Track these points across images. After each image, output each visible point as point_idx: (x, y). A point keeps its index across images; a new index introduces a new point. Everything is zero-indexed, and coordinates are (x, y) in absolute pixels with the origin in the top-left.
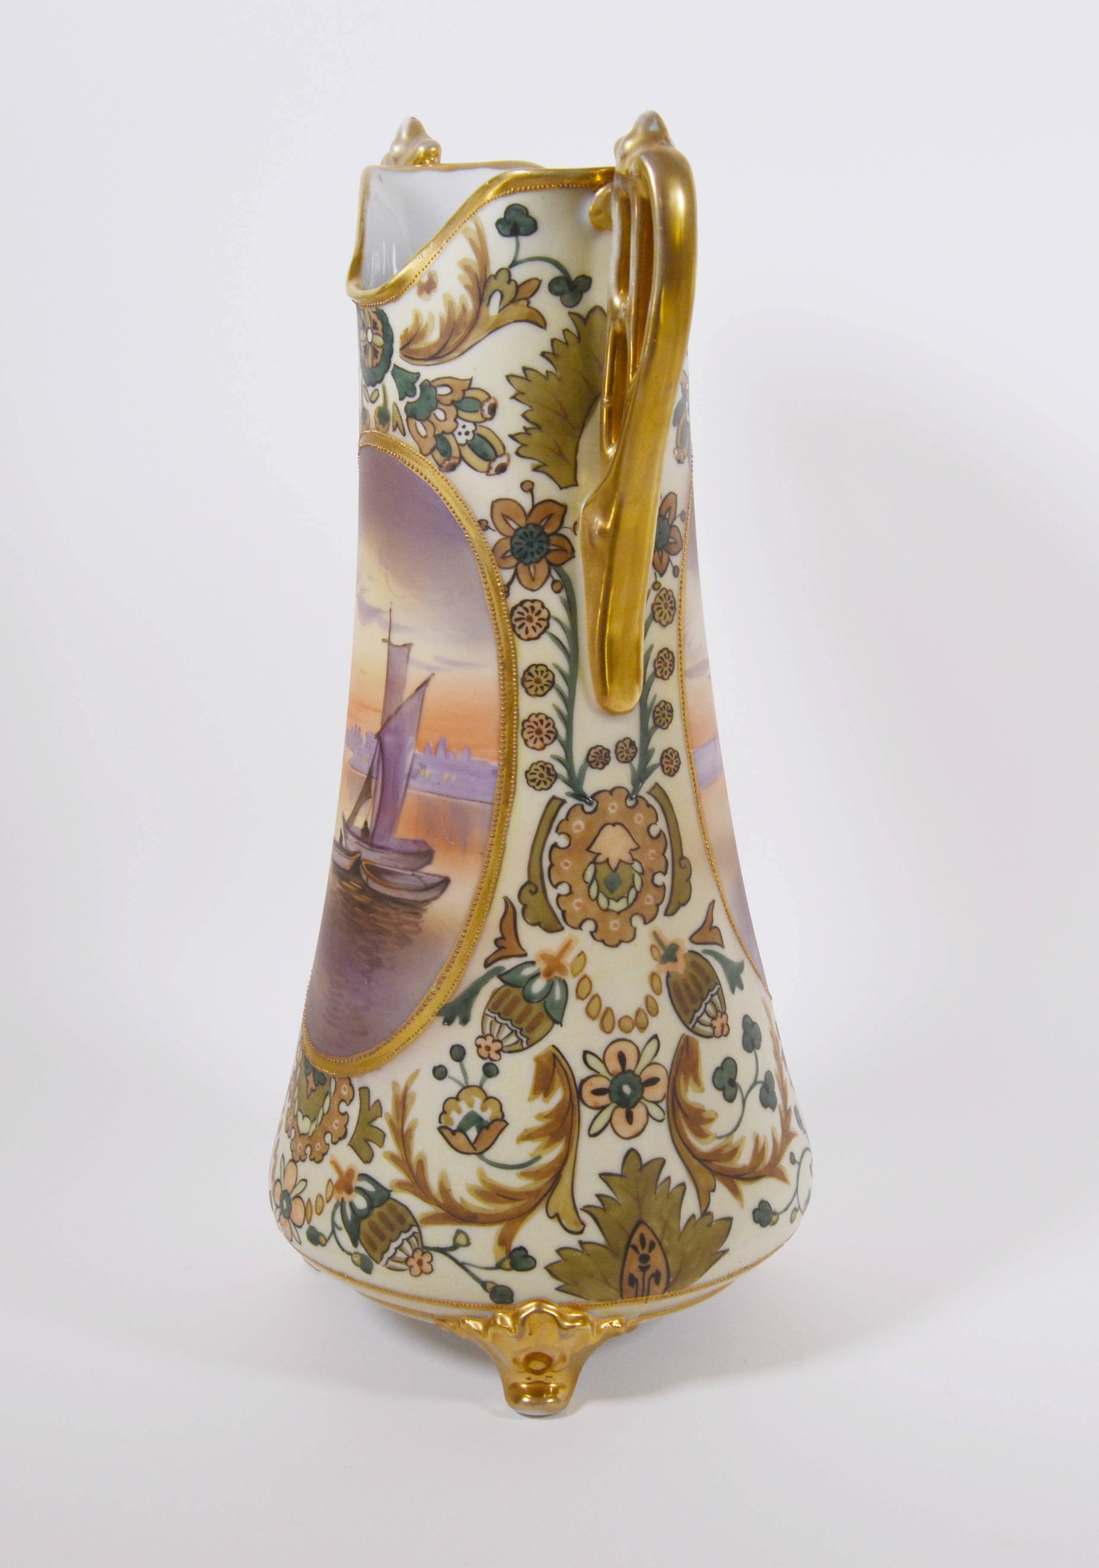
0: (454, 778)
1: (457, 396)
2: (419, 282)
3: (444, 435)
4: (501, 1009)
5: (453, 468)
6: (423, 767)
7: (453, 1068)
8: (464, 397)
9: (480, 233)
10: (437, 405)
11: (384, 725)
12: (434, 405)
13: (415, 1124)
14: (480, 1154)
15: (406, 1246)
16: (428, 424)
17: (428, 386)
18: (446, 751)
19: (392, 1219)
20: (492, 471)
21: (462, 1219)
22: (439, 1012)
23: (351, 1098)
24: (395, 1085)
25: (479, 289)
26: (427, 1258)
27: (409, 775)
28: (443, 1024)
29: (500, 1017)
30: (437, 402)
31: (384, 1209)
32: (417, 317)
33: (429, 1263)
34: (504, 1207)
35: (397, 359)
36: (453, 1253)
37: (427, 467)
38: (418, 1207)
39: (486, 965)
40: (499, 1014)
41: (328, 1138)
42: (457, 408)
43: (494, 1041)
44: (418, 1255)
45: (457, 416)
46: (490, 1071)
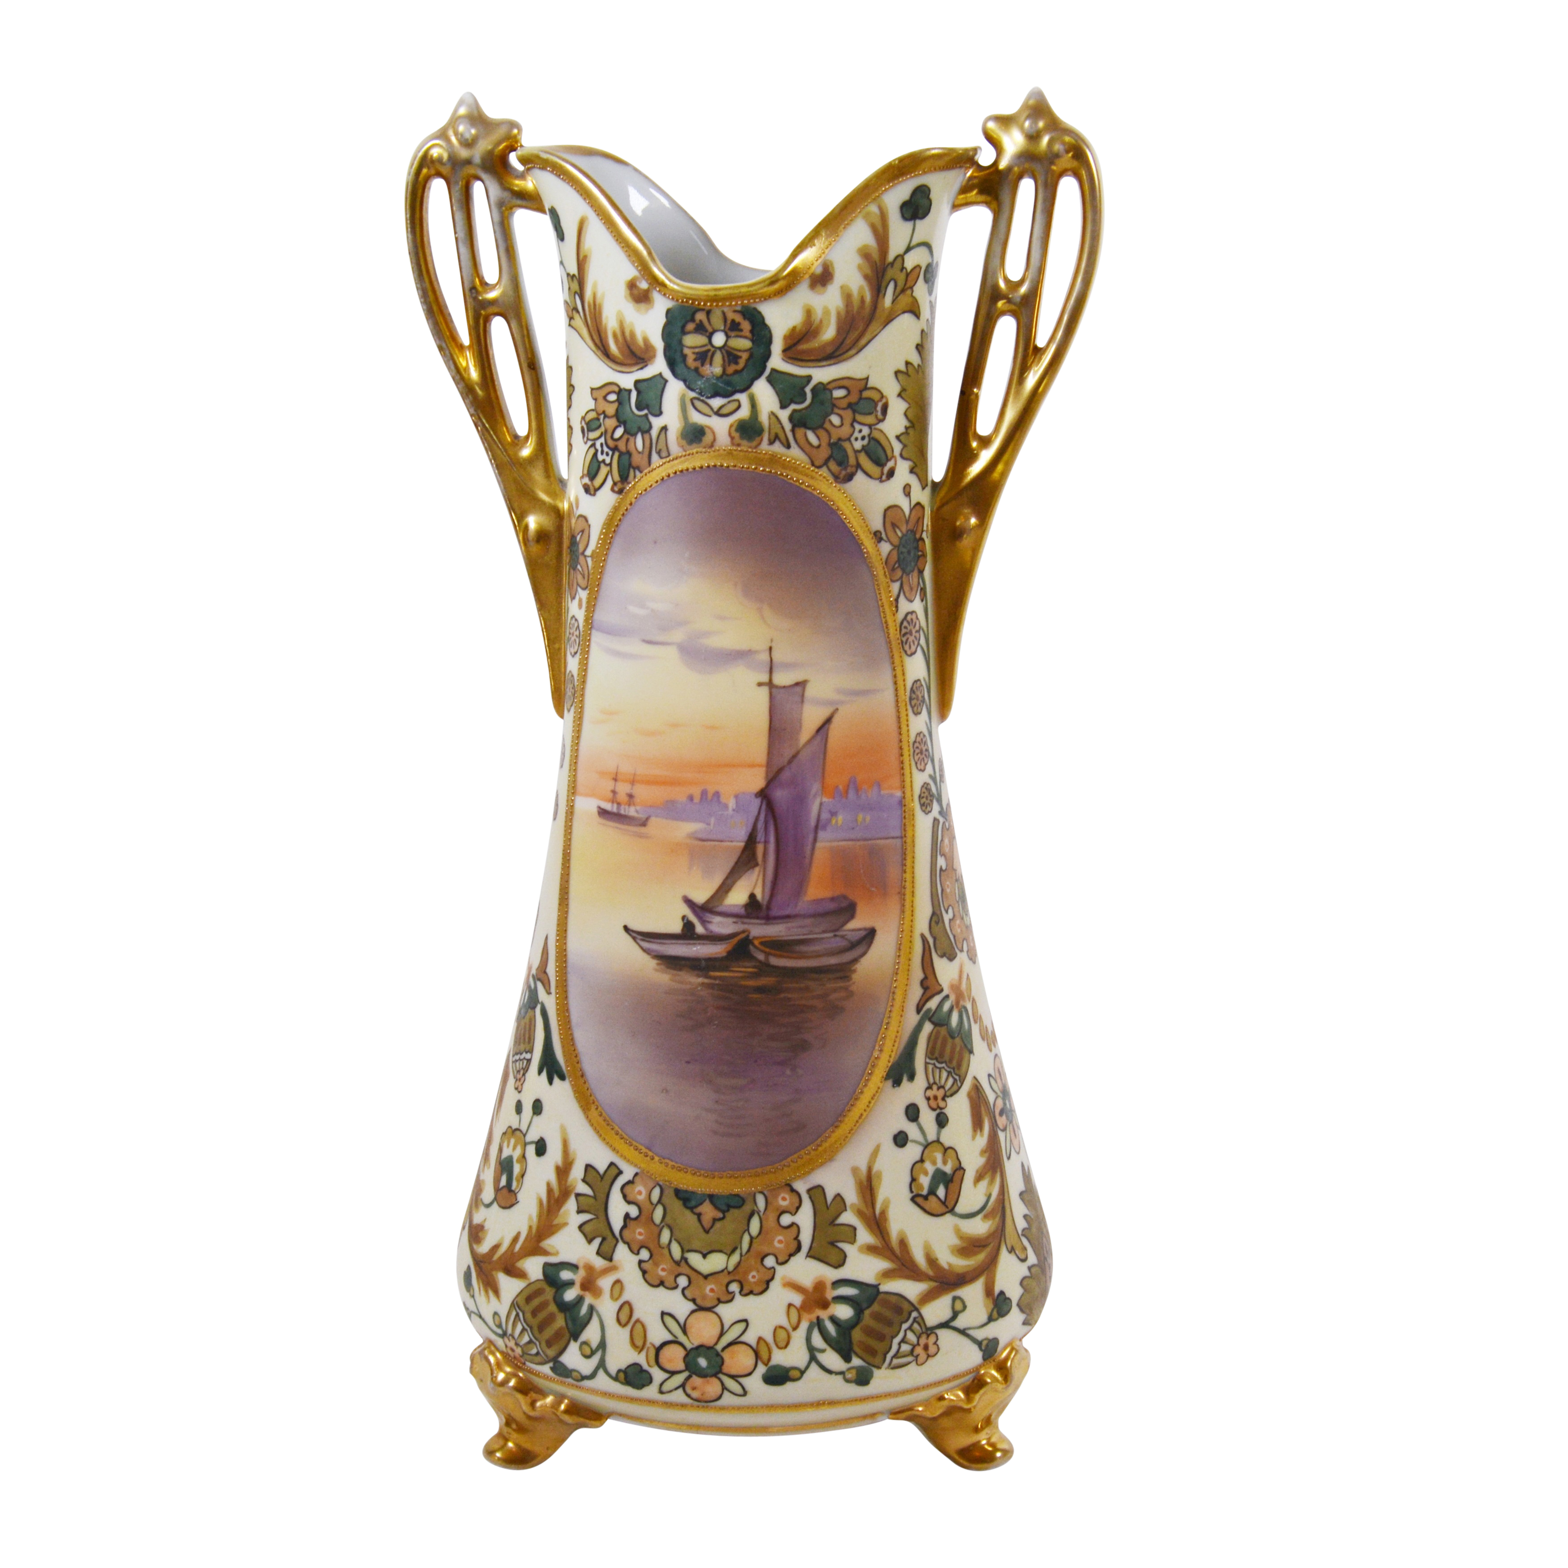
0: (868, 818)
1: (854, 398)
2: (812, 274)
3: (840, 442)
4: (936, 1054)
5: (850, 478)
6: (833, 814)
7: (912, 1130)
8: (861, 399)
9: (883, 217)
10: (832, 410)
11: (772, 780)
12: (830, 410)
13: (886, 1203)
14: (952, 1211)
15: (911, 1337)
16: (821, 432)
17: (821, 389)
18: (857, 790)
19: (888, 1313)
20: (884, 477)
21: (952, 1285)
22: (887, 1075)
23: (797, 1205)
24: (855, 1171)
25: (878, 278)
26: (932, 1339)
27: (817, 828)
28: (893, 1086)
29: (939, 1062)
30: (833, 406)
31: (876, 1307)
32: (809, 313)
33: (935, 1343)
34: (981, 1257)
35: (776, 362)
36: (954, 1324)
37: (821, 481)
38: (911, 1289)
39: (918, 1011)
40: (936, 1059)
41: (770, 1261)
42: (854, 412)
43: (939, 1088)
44: (923, 1341)
45: (854, 420)
46: (942, 1121)
